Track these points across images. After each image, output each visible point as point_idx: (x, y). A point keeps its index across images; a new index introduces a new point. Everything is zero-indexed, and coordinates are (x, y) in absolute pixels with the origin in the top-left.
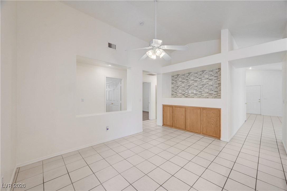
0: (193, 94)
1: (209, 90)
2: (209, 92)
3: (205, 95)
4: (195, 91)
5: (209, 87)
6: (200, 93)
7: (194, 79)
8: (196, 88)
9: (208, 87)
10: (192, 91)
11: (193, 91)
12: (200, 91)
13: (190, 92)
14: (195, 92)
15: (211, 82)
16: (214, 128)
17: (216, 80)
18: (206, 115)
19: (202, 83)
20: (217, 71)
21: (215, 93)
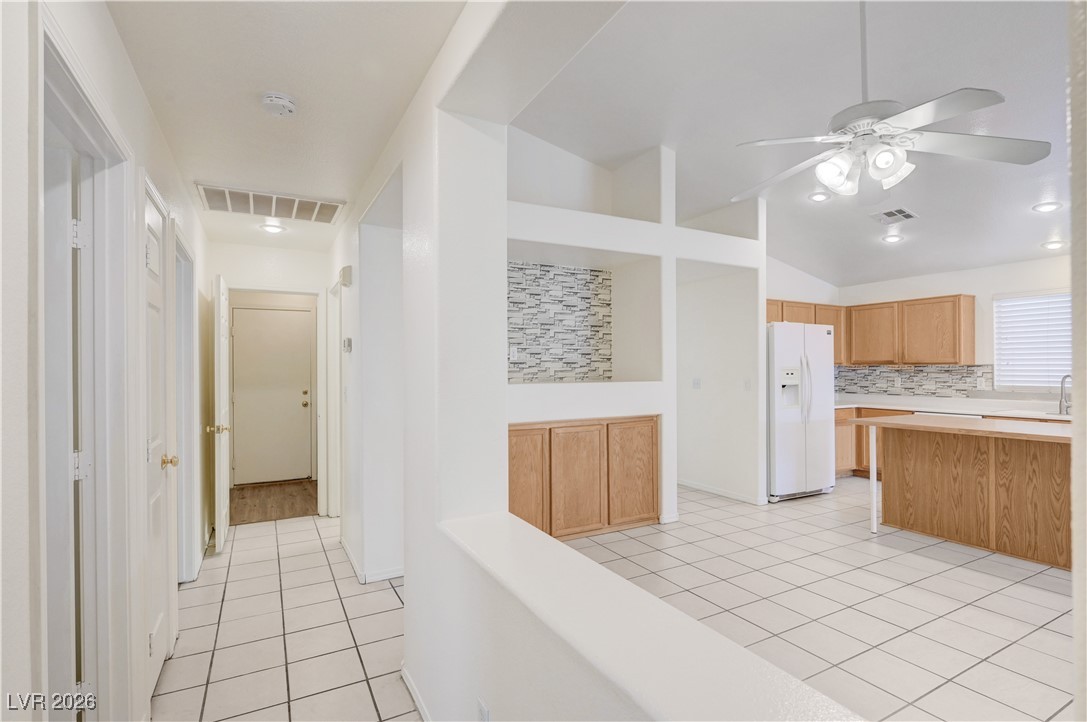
1: (565, 349)
2: (565, 355)
3: (553, 367)
4: (515, 349)
5: (565, 336)
6: (534, 361)
8: (519, 336)
9: (560, 336)
12: (535, 349)
15: (572, 317)
16: (643, 488)
17: (585, 313)
18: (622, 448)
19: (542, 318)
20: (588, 277)
21: (583, 361)
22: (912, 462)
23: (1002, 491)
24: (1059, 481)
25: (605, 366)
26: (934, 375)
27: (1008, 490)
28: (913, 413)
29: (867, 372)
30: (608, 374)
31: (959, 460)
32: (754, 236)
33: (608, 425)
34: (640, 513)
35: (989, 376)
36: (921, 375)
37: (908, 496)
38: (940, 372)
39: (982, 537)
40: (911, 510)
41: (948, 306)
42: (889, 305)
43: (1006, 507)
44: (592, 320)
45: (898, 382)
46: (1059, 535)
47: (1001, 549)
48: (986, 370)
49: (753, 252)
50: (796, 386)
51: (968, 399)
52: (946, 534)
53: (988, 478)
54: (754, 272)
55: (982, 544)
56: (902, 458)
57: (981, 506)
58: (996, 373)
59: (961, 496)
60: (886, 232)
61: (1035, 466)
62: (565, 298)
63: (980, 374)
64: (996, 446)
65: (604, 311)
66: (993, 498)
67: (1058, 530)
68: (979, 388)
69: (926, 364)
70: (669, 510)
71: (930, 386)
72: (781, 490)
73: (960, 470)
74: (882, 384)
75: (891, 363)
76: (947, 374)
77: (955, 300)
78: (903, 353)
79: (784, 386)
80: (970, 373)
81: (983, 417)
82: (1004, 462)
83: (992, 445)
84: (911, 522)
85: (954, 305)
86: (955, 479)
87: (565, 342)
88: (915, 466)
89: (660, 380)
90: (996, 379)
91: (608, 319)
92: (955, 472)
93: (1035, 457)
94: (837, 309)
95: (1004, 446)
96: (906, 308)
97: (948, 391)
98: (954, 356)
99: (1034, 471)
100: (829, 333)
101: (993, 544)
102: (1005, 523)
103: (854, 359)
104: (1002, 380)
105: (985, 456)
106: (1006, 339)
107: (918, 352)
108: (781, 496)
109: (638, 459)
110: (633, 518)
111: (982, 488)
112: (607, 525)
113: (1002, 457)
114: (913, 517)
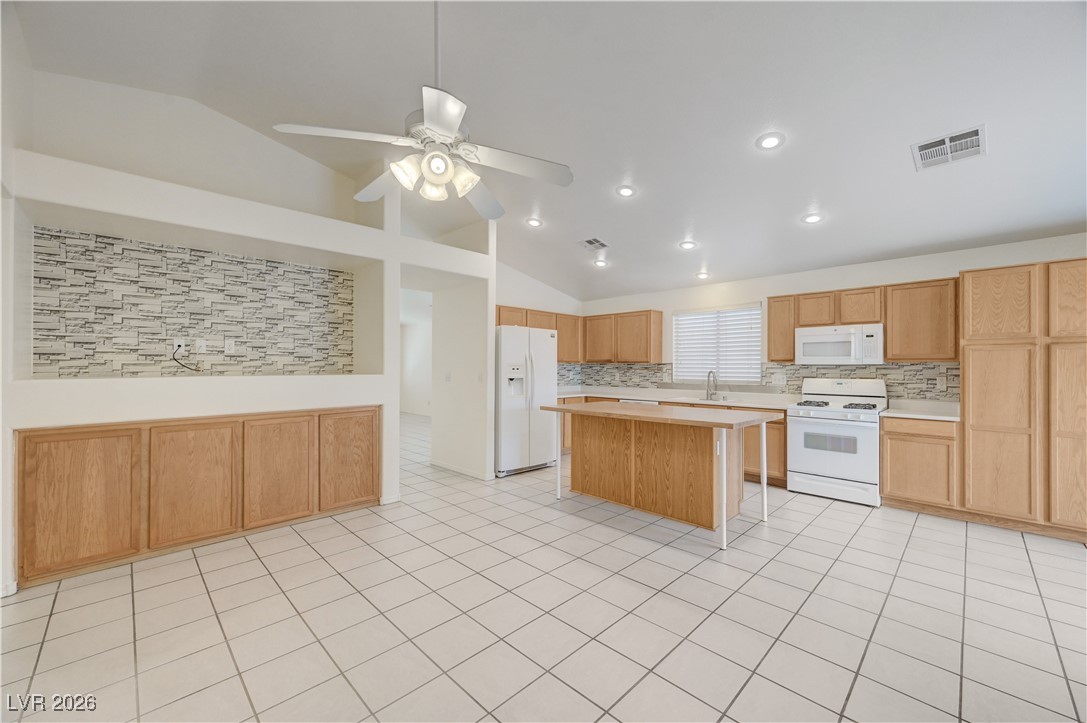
0: (219, 358)
1: (297, 343)
2: (297, 349)
3: (281, 361)
4: (231, 342)
5: (297, 331)
6: (256, 354)
7: (228, 287)
8: (237, 329)
9: (291, 331)
10: (210, 343)
11: (219, 344)
12: (258, 342)
13: (201, 345)
14: (231, 347)
15: (307, 313)
16: (361, 474)
17: (323, 310)
18: (336, 437)
19: (267, 312)
20: (326, 277)
21: (320, 355)
23: (638, 460)
24: (668, 451)
25: (347, 360)
26: (638, 371)
27: (641, 460)
28: (618, 400)
29: (598, 368)
30: (349, 368)
31: (615, 437)
32: (485, 251)
33: (322, 415)
34: (357, 497)
35: (670, 371)
36: (631, 371)
37: (586, 468)
38: (640, 369)
39: (627, 497)
40: (587, 478)
41: (644, 318)
42: (609, 316)
43: (640, 473)
44: (330, 317)
45: (617, 377)
47: (638, 506)
48: (669, 367)
49: (485, 265)
50: (523, 379)
51: (657, 389)
53: (631, 451)
54: (485, 281)
55: (627, 502)
57: (626, 473)
58: (674, 370)
59: (616, 465)
60: (597, 258)
61: (656, 440)
62: (297, 294)
63: (664, 370)
64: (636, 426)
65: (347, 309)
66: (633, 466)
68: (663, 381)
69: (634, 363)
70: (390, 492)
72: (505, 466)
73: (615, 445)
74: (608, 378)
75: (610, 361)
76: (645, 371)
77: (648, 313)
78: (618, 355)
79: (512, 379)
80: (660, 370)
81: (660, 403)
82: (640, 437)
83: (633, 425)
84: (586, 488)
85: (647, 318)
86: (612, 452)
87: (296, 337)
88: (590, 442)
89: (381, 373)
90: (674, 374)
91: (349, 317)
92: (612, 447)
94: (575, 318)
95: (640, 425)
96: (619, 319)
98: (647, 357)
99: (655, 443)
100: (553, 336)
101: (633, 503)
102: (641, 486)
103: (587, 358)
104: (679, 374)
105: (629, 434)
106: (680, 344)
108: (508, 472)
109: (357, 447)
110: (350, 502)
111: (627, 459)
112: (316, 511)
113: (638, 434)
114: (589, 484)
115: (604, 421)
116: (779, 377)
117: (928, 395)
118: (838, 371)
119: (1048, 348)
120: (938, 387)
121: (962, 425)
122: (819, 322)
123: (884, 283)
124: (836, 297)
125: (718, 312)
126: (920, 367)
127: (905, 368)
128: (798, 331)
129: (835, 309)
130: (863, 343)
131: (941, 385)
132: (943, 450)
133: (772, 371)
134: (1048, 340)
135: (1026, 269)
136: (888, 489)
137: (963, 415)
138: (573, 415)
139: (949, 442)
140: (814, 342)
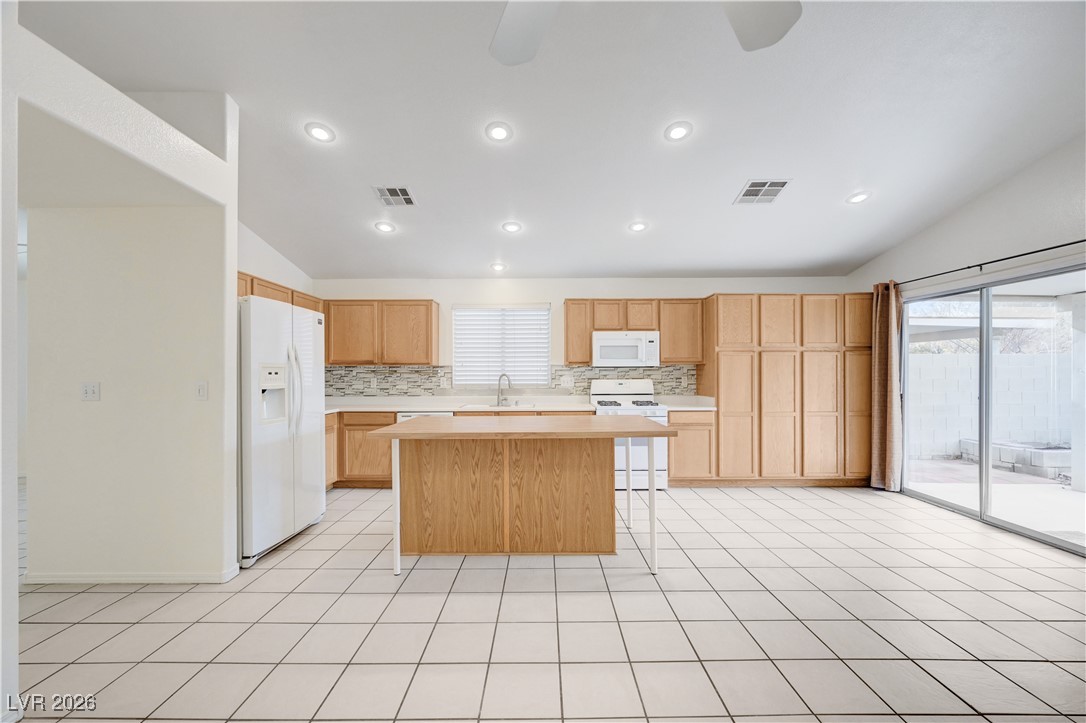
22: (431, 474)
23: (515, 489)
24: (558, 472)
26: (406, 376)
27: (519, 489)
29: (343, 372)
31: (477, 465)
35: (449, 376)
36: (394, 376)
37: (427, 514)
38: (411, 372)
39: (498, 541)
40: (429, 529)
42: (369, 303)
43: (518, 507)
45: (374, 383)
46: (558, 523)
47: (514, 550)
48: (447, 370)
50: (283, 389)
51: (433, 397)
52: (464, 549)
53: (503, 480)
54: (219, 208)
55: (498, 549)
56: (420, 471)
57: (496, 510)
58: (454, 373)
59: (479, 503)
60: (379, 218)
61: (541, 461)
63: (442, 374)
64: (510, 446)
66: (508, 498)
67: (557, 518)
68: (442, 386)
69: (400, 365)
71: (403, 386)
73: (478, 475)
74: (358, 386)
75: (371, 363)
76: (417, 375)
78: (382, 353)
79: (264, 392)
80: (435, 374)
81: (455, 413)
82: (517, 460)
83: (506, 445)
84: (429, 544)
85: (427, 309)
86: (473, 486)
88: (434, 477)
90: (454, 378)
92: (473, 477)
93: (541, 452)
95: (516, 444)
96: (385, 308)
97: (418, 391)
98: (427, 357)
99: (540, 465)
100: (320, 323)
101: (507, 548)
102: (518, 523)
103: (332, 358)
104: (459, 378)
105: (500, 457)
106: (461, 343)
107: (395, 353)
108: (260, 554)
111: (498, 490)
113: (515, 456)
114: (432, 536)
115: (458, 445)
116: (568, 380)
117: (677, 391)
118: (615, 373)
119: (760, 354)
120: (682, 384)
121: (718, 412)
122: (610, 327)
123: (659, 298)
124: (624, 304)
125: (503, 310)
126: (671, 369)
127: (663, 370)
128: (595, 333)
129: (623, 314)
130: (645, 347)
131: (684, 382)
132: (707, 433)
133: (560, 373)
134: (760, 349)
135: (749, 297)
136: (672, 473)
137: (718, 405)
138: (401, 441)
139: (709, 428)
140: (608, 345)
